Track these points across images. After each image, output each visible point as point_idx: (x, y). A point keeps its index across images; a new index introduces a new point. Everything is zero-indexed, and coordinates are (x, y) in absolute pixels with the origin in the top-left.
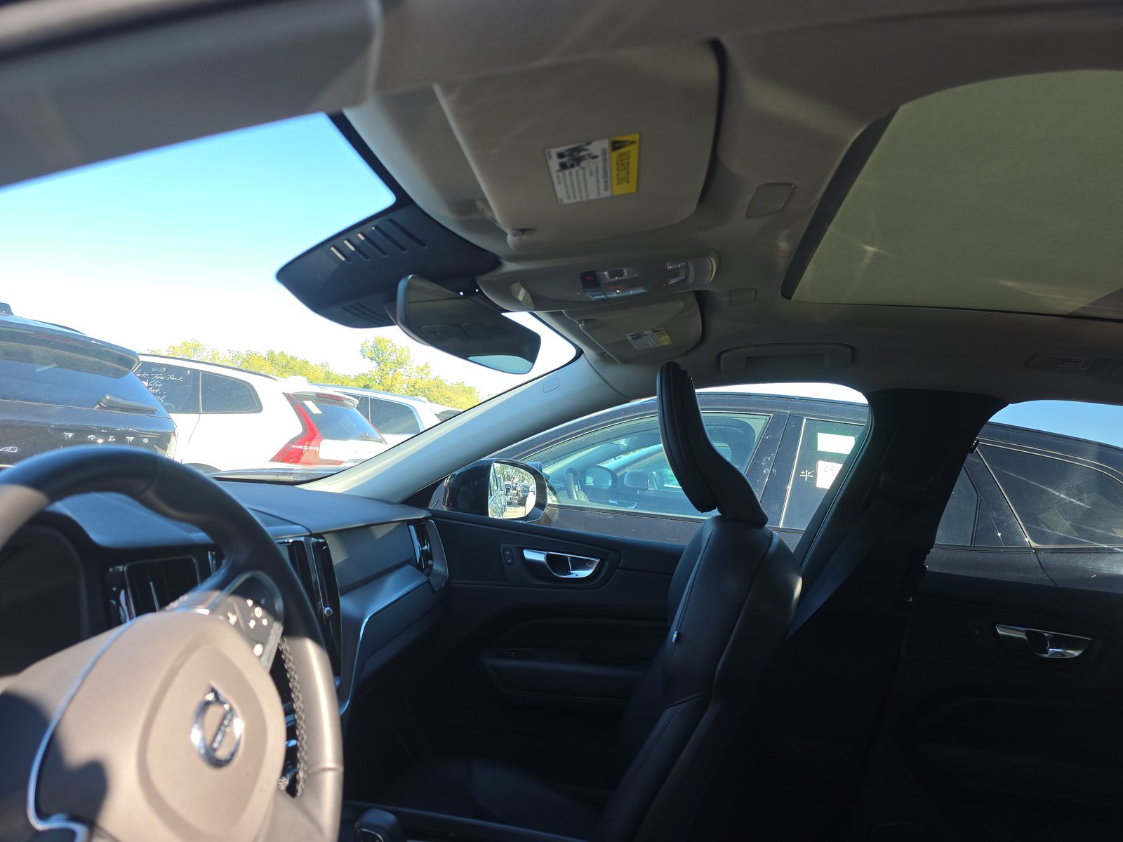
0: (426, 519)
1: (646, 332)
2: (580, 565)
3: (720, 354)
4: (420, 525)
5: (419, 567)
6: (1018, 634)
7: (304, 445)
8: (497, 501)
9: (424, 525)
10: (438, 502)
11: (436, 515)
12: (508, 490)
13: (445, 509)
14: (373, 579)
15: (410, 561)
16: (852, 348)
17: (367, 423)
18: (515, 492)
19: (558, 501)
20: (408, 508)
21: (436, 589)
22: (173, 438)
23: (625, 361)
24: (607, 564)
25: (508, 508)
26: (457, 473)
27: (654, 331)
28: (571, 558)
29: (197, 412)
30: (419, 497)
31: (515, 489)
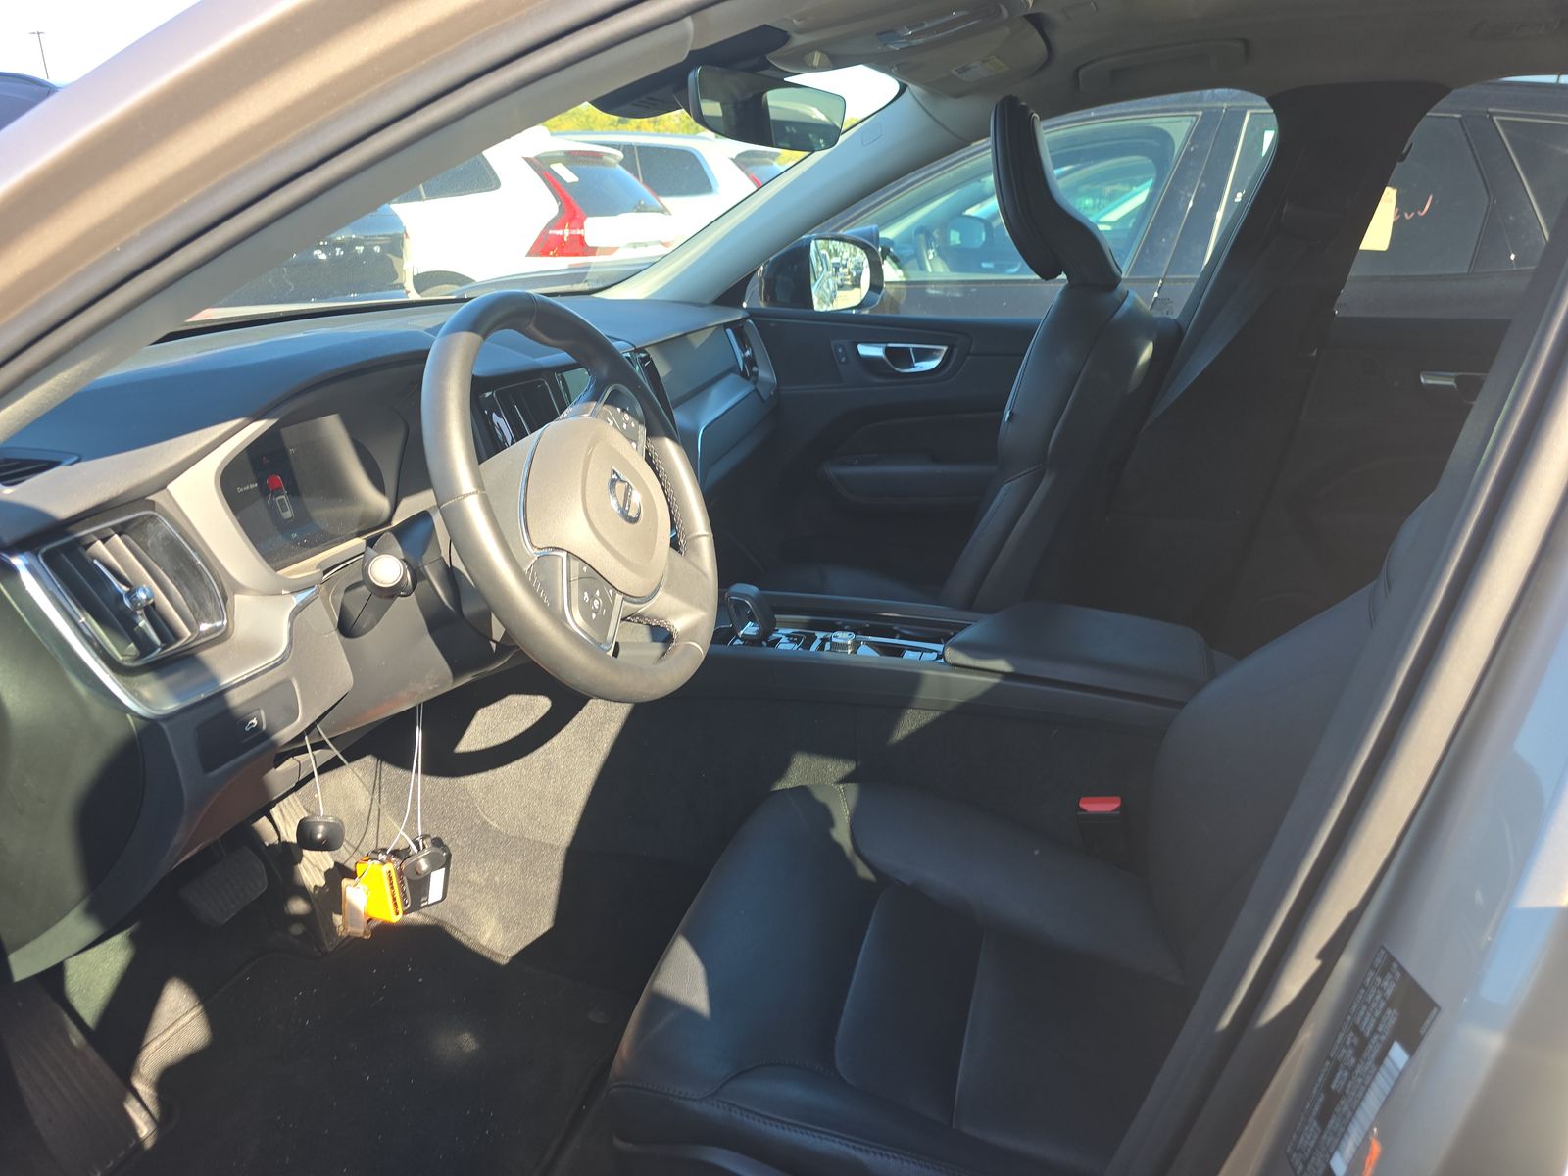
0: (743, 319)
1: (974, 64)
2: (924, 355)
3: (1078, 69)
4: (737, 328)
5: (743, 375)
6: (1447, 381)
7: (563, 228)
8: (825, 285)
9: (742, 327)
10: (754, 299)
11: (753, 314)
12: (837, 269)
13: (763, 305)
14: (700, 390)
15: (733, 369)
16: (1246, 42)
17: (638, 184)
18: (846, 270)
19: (905, 276)
20: (722, 309)
21: (765, 398)
22: (406, 241)
23: (957, 96)
24: (956, 350)
25: (839, 293)
26: (771, 259)
27: (984, 61)
28: (914, 348)
29: (420, 198)
30: (731, 296)
31: (845, 266)
